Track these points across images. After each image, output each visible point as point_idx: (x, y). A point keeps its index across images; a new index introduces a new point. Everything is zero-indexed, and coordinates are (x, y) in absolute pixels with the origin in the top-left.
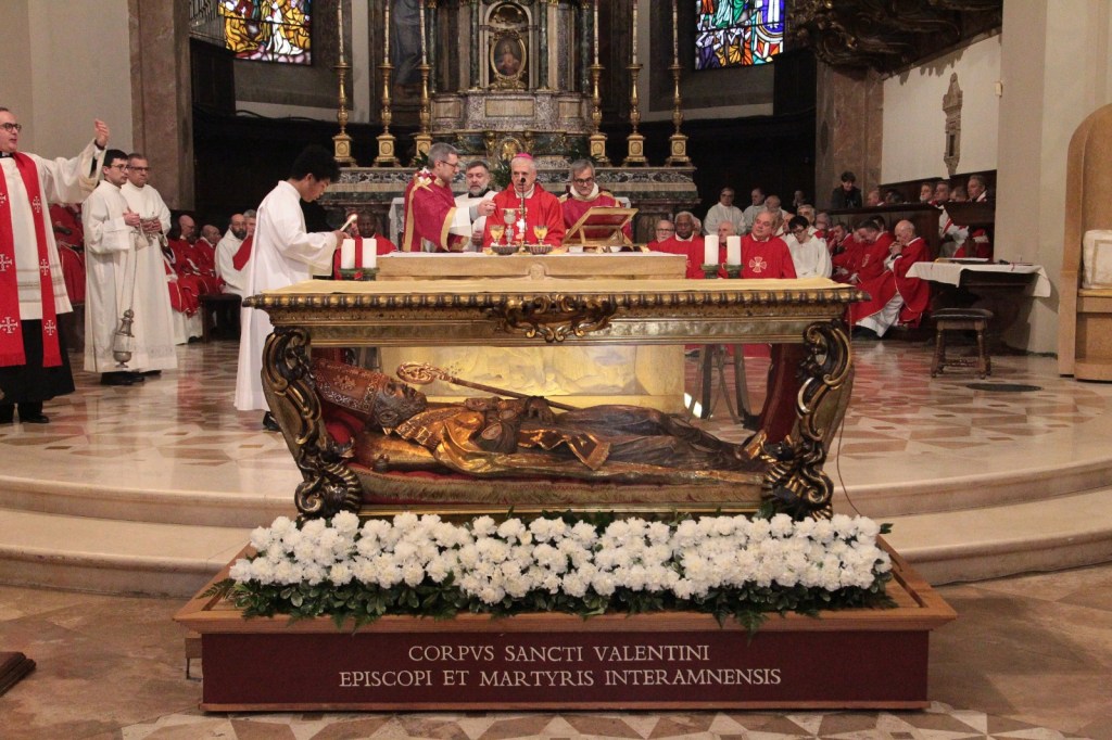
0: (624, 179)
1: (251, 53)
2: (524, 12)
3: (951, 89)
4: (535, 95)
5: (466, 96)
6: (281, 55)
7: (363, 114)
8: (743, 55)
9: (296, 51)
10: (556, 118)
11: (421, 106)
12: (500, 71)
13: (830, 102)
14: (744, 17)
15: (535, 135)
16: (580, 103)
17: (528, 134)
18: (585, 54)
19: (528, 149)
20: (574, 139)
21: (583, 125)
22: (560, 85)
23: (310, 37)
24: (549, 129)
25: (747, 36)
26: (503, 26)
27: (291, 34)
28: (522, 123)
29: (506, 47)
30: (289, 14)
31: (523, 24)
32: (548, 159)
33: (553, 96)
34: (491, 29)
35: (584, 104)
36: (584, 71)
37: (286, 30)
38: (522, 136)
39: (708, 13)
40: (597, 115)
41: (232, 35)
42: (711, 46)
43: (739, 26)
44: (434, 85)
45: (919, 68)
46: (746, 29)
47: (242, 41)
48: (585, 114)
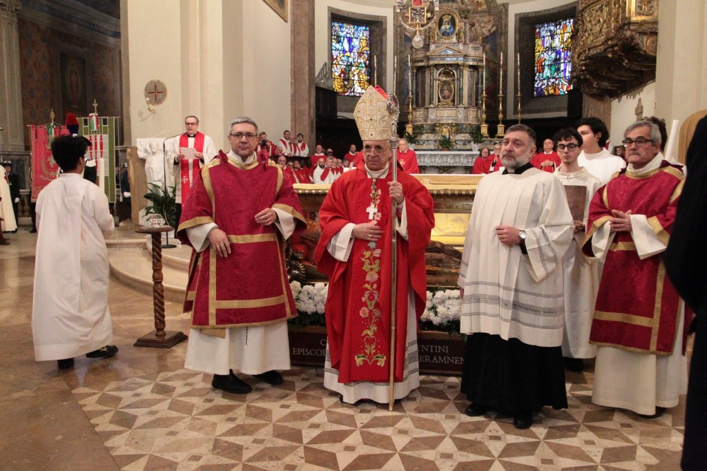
0: (495, 144)
1: (345, 92)
2: (454, 73)
3: (638, 105)
4: (457, 108)
5: (427, 108)
6: (357, 93)
8: (555, 90)
10: (466, 117)
11: (408, 113)
12: (442, 98)
13: (588, 111)
14: (555, 74)
15: (457, 125)
16: (477, 111)
17: (453, 124)
18: (480, 90)
19: (454, 131)
20: (474, 127)
21: (478, 121)
22: (469, 103)
24: (463, 122)
25: (557, 82)
26: (444, 79)
28: (451, 119)
29: (445, 87)
30: (361, 76)
31: (453, 78)
32: (463, 135)
33: (465, 108)
34: (439, 80)
35: (479, 112)
36: (479, 98)
37: (360, 83)
38: (451, 125)
39: (540, 73)
40: (484, 116)
41: (337, 86)
42: (541, 87)
43: (553, 78)
44: (414, 104)
45: (626, 96)
46: (556, 79)
47: (341, 88)
48: (479, 116)
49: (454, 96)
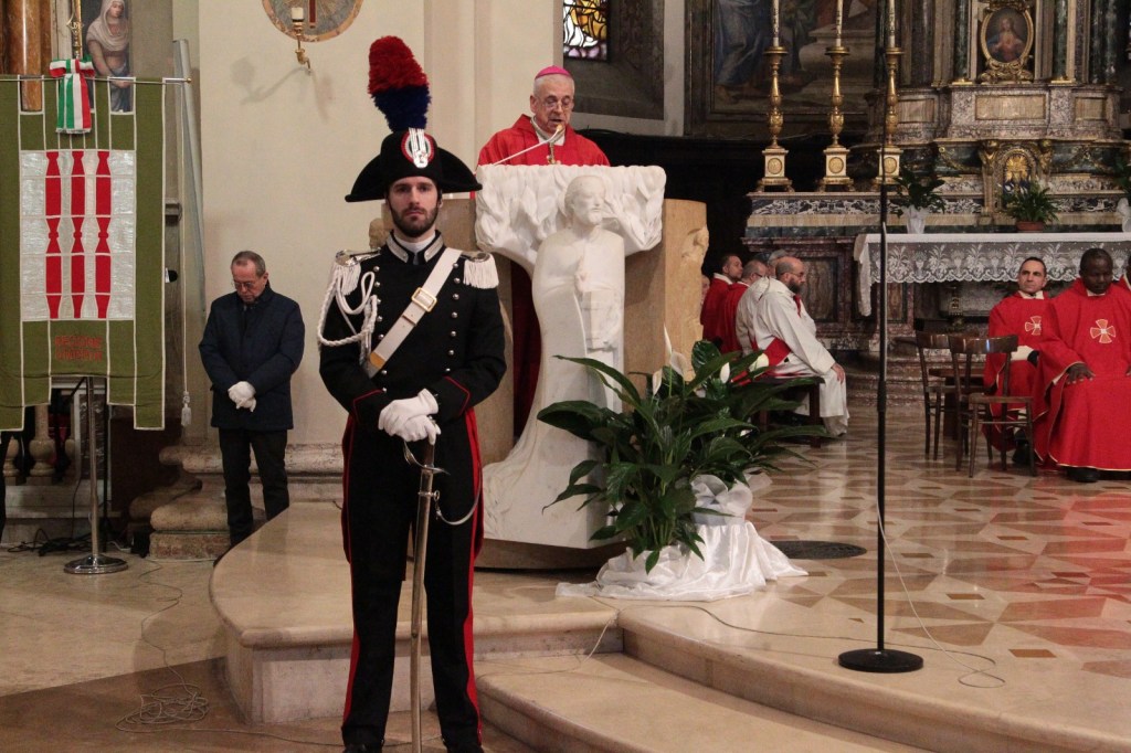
4: (1049, 89)
6: (572, 48)
7: (675, 124)
9: (590, 42)
10: (1074, 120)
12: (994, 56)
15: (1054, 144)
16: (1105, 99)
17: (1046, 144)
18: (1110, 31)
19: (1044, 165)
20: (1103, 151)
21: (1110, 131)
22: (1075, 74)
23: (608, 24)
24: (1069, 136)
27: (585, 20)
28: (1029, 128)
29: (1005, 22)
33: (1071, 89)
35: (1110, 102)
36: (1108, 55)
37: (579, 15)
38: (1033, 146)
48: (1110, 115)
49: (1032, 52)
